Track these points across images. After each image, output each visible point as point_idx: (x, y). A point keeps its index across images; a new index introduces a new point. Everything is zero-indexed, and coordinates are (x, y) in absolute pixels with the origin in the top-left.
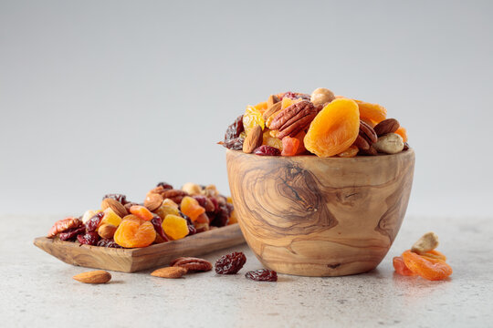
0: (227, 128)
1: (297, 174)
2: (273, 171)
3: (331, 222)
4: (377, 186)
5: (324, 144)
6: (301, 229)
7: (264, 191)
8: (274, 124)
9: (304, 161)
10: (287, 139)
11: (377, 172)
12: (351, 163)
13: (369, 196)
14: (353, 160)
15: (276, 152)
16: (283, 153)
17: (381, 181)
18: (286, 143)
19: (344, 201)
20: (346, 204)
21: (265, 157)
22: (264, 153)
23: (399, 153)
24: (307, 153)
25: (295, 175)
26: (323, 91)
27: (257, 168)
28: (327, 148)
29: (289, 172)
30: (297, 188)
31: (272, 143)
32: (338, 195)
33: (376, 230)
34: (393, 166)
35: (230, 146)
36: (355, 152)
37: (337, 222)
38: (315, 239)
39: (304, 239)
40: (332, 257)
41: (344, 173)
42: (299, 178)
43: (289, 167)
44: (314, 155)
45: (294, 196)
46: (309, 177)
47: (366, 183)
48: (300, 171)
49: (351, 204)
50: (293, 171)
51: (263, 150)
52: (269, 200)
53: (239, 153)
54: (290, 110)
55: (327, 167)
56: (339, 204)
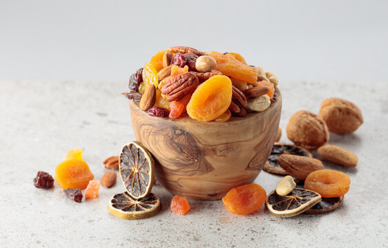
1: (181, 134)
2: (162, 130)
3: (209, 168)
4: (246, 141)
5: (203, 113)
6: (185, 172)
7: (156, 142)
8: (164, 89)
9: (187, 125)
11: (246, 131)
12: (225, 127)
13: (240, 148)
14: (226, 124)
15: (164, 113)
16: (170, 116)
17: (250, 136)
18: (173, 107)
20: (221, 156)
21: (156, 118)
22: (155, 115)
23: (266, 110)
25: (179, 135)
27: (151, 125)
28: (204, 116)
29: (175, 132)
30: (181, 145)
31: (163, 104)
32: (214, 150)
33: (246, 169)
34: (260, 124)
36: (228, 117)
37: (214, 169)
38: (197, 179)
39: (188, 179)
40: (211, 190)
41: (218, 134)
42: (182, 138)
43: (174, 128)
45: (179, 150)
46: (189, 136)
47: (237, 140)
48: (183, 132)
49: (224, 156)
50: (178, 132)
51: (155, 112)
52: (161, 151)
53: (137, 107)
54: (176, 81)
55: (205, 131)
56: (215, 156)
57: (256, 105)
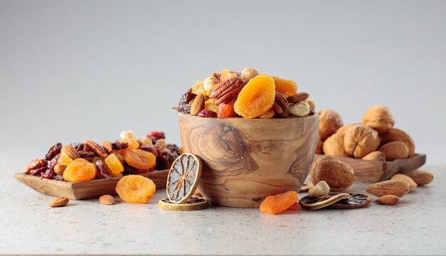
0: (180, 97)
1: (229, 131)
2: (211, 129)
3: (254, 166)
4: (288, 141)
5: (250, 109)
6: (231, 172)
7: (205, 143)
8: (213, 94)
9: (234, 122)
10: (222, 105)
11: (288, 130)
12: (269, 123)
13: (282, 148)
14: (270, 121)
15: (214, 115)
16: (218, 115)
17: (292, 136)
18: (221, 108)
19: (263, 151)
20: (265, 153)
21: (205, 118)
22: (205, 115)
23: (306, 116)
24: (237, 116)
25: (227, 131)
26: (250, 70)
27: (200, 127)
28: (250, 111)
29: (223, 129)
30: (229, 141)
31: (212, 108)
32: (259, 147)
33: (288, 173)
34: (301, 126)
35: (181, 110)
36: (272, 114)
37: (258, 167)
38: (243, 179)
39: (234, 179)
40: (255, 193)
41: (263, 130)
42: (230, 134)
43: (223, 125)
44: (241, 117)
45: (226, 147)
46: (237, 133)
47: (280, 138)
48: (231, 128)
49: (268, 154)
50: (226, 128)
51: (204, 114)
52: (209, 150)
53: (187, 115)
54: (224, 84)
55: (250, 126)
56: (260, 154)
57: (297, 109)
